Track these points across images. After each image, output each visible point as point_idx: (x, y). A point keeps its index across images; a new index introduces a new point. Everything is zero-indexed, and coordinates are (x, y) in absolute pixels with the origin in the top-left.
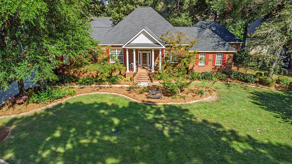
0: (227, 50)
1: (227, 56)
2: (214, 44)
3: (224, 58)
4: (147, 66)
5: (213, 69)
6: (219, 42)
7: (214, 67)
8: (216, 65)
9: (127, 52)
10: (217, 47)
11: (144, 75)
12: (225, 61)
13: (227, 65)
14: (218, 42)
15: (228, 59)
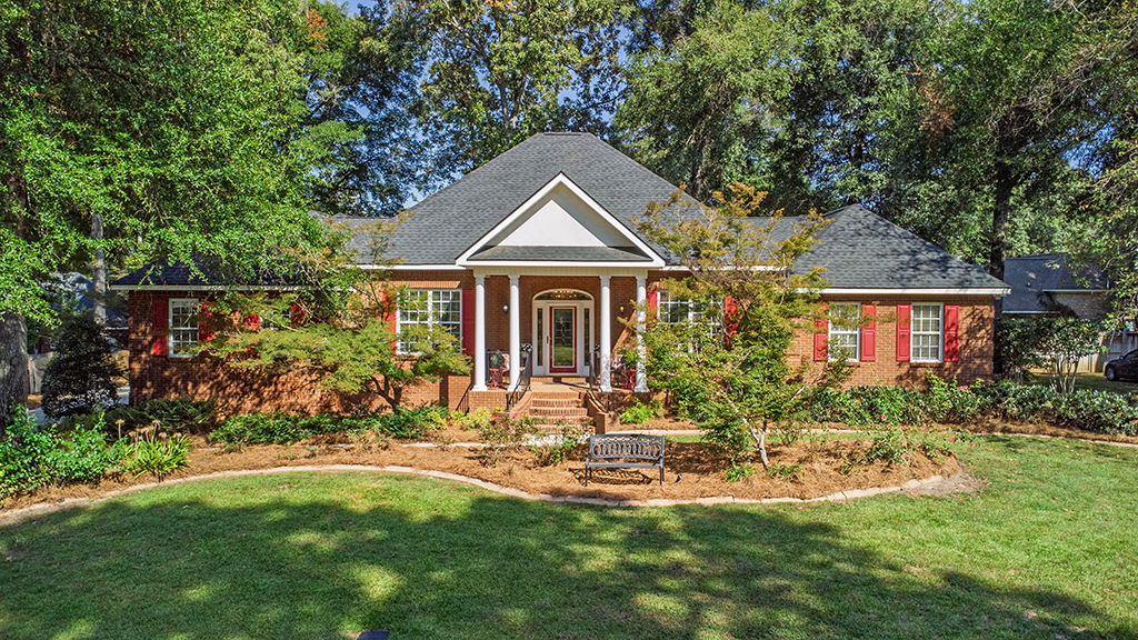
0: (961, 285)
1: (964, 316)
2: (892, 262)
3: (949, 326)
4: (574, 370)
5: (900, 378)
6: (914, 253)
7: (904, 370)
8: (912, 361)
9: (480, 291)
10: (910, 271)
11: (560, 404)
12: (956, 338)
13: (970, 359)
14: (914, 255)
15: (971, 332)
